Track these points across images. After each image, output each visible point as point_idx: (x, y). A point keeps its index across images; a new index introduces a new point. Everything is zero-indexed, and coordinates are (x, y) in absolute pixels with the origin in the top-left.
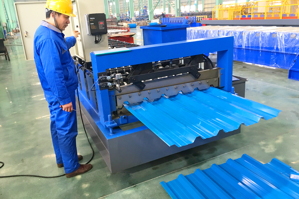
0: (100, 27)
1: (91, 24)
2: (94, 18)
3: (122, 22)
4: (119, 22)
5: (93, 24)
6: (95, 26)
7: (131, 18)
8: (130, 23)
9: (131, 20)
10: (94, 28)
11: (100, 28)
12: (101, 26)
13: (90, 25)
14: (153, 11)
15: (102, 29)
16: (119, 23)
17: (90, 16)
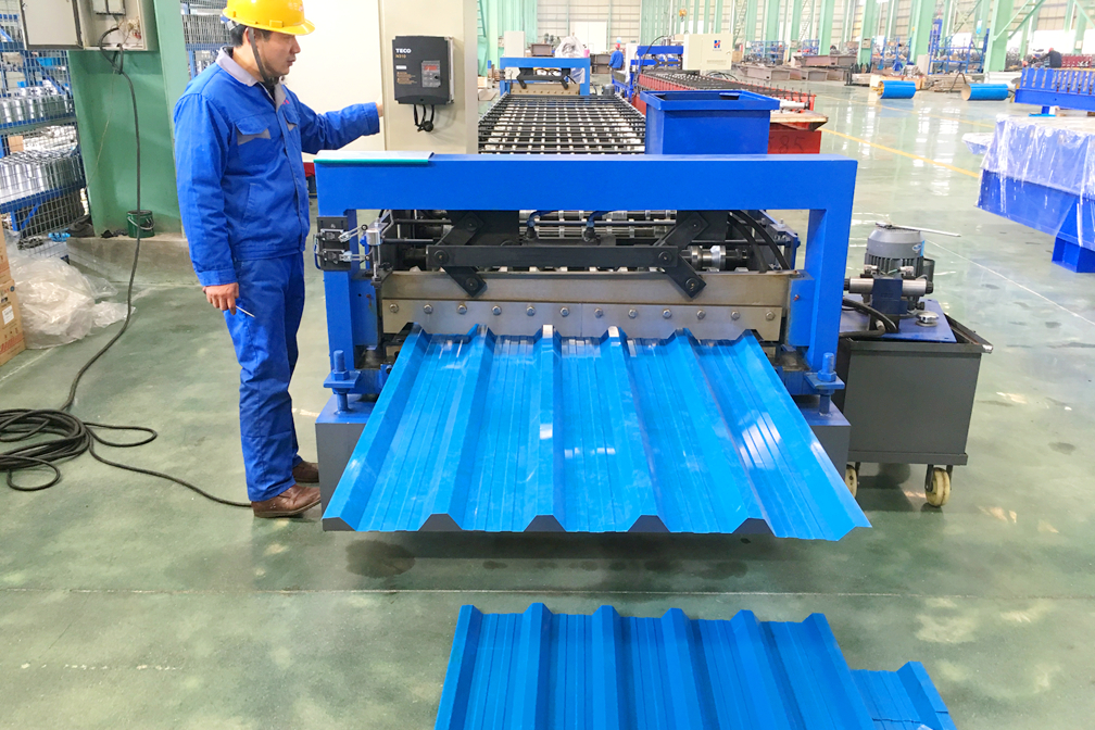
0: (424, 79)
1: (398, 67)
2: (409, 51)
3: (868, 72)
4: (857, 70)
5: (405, 68)
6: (410, 76)
7: (912, 59)
8: (899, 80)
9: (910, 67)
10: (406, 79)
11: (425, 84)
12: (428, 76)
13: (396, 71)
14: (1010, 37)
15: (431, 85)
16: (856, 76)
17: (399, 42)
